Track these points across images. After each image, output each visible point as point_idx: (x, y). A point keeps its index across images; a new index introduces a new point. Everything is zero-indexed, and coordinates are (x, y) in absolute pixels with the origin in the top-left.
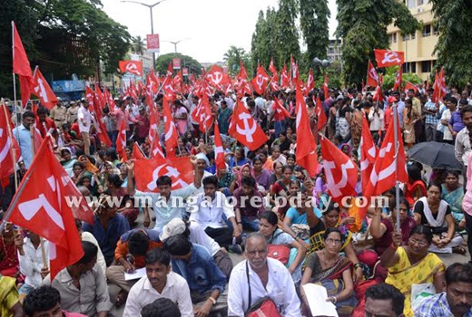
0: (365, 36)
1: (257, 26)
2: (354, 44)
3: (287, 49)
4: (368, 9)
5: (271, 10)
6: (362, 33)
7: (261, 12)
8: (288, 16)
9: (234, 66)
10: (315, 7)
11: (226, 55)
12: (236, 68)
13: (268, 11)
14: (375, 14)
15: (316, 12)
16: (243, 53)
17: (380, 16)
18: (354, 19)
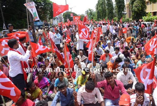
1: (98, 2)
2: (136, 7)
3: (109, 9)
6: (139, 3)
9: (90, 15)
11: (86, 12)
12: (91, 16)
16: (93, 11)
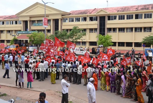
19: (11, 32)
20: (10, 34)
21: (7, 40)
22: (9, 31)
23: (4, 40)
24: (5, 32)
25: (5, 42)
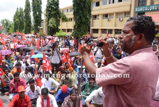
0: (54, 21)
1: (16, 13)
2: (51, 23)
3: (27, 22)
4: (55, 14)
5: (21, 8)
7: (18, 8)
8: (28, 11)
9: (6, 26)
10: (37, 10)
11: (1, 21)
13: (20, 9)
14: (57, 15)
15: (38, 12)
16: (9, 21)
17: (58, 16)
18: (51, 16)
19: (108, 16)
20: (108, 19)
21: (102, 29)
22: (106, 16)
23: (98, 30)
24: (100, 17)
25: (100, 31)
